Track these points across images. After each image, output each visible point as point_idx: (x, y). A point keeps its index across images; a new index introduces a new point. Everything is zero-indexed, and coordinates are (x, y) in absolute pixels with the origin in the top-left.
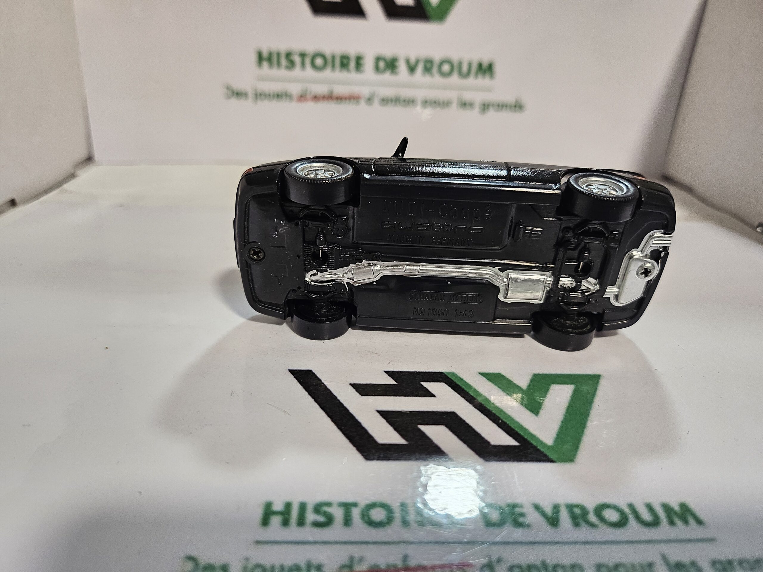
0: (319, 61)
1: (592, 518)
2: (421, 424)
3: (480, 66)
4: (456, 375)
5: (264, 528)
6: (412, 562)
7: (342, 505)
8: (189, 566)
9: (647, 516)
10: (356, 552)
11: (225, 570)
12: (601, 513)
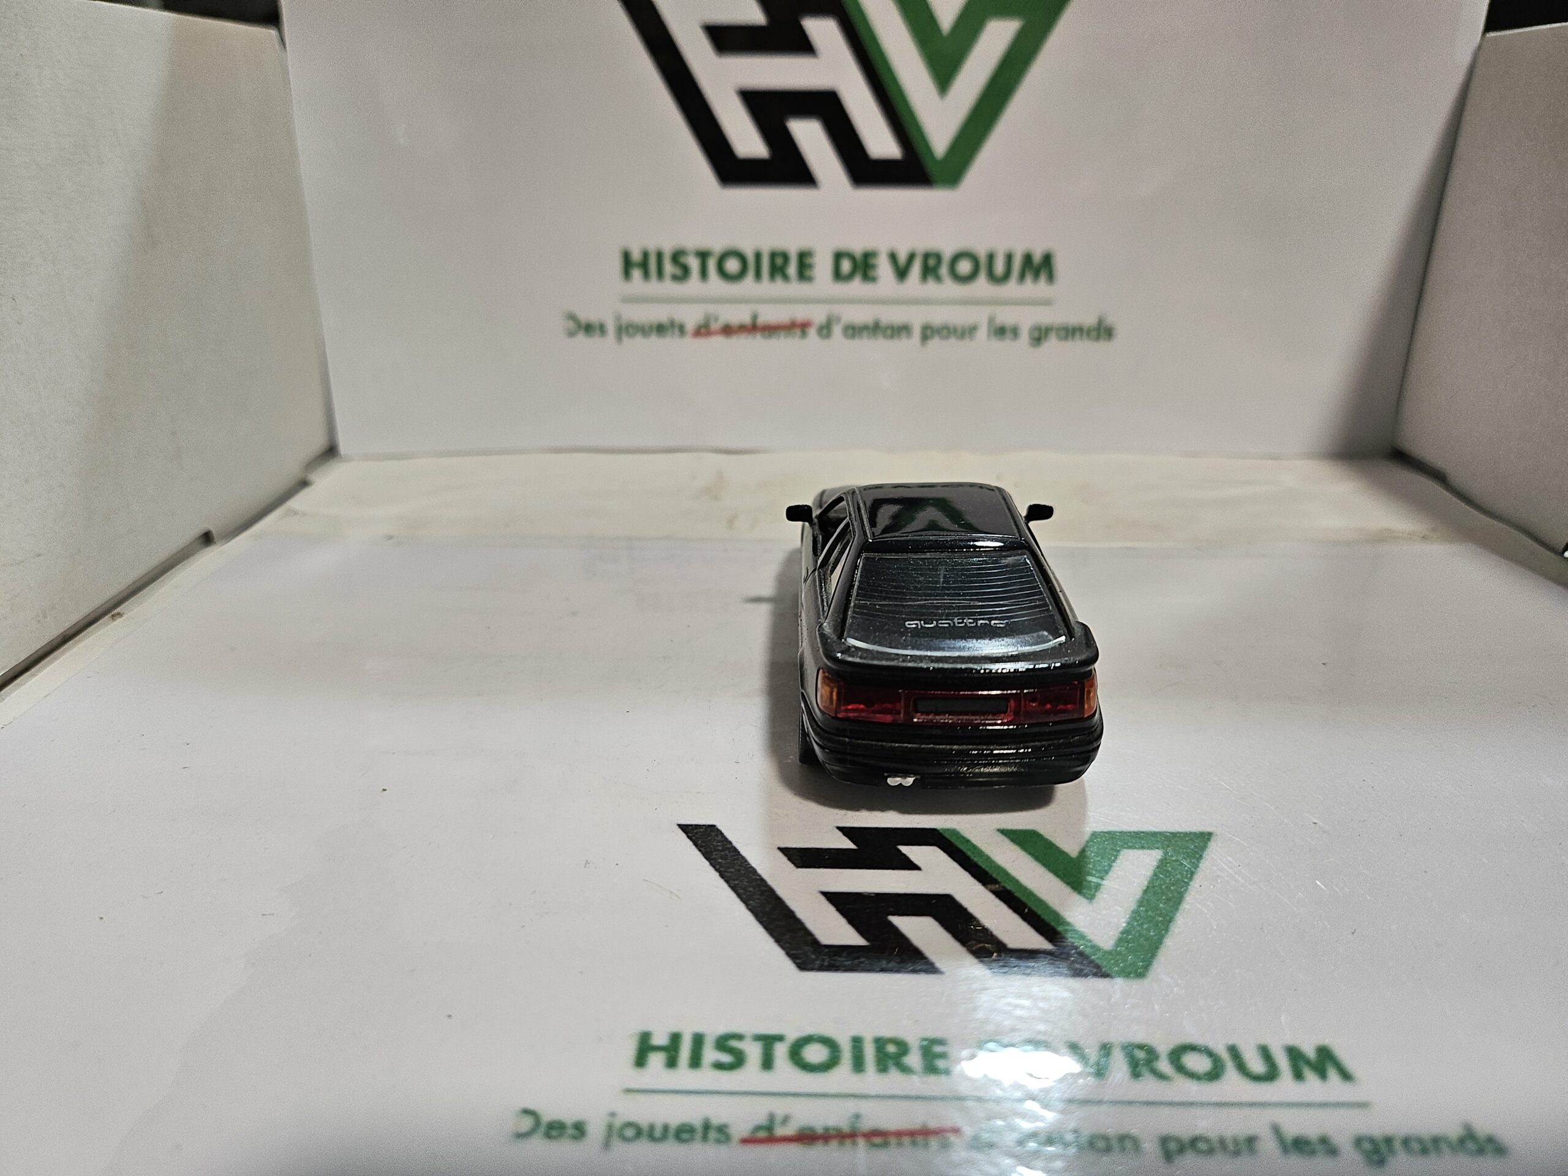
0: (732, 265)
1: (1164, 1066)
2: (893, 914)
3: (1028, 259)
4: (958, 833)
5: (639, 1070)
6: (866, 1125)
7: (759, 1038)
8: (527, 1123)
9: (1257, 1066)
10: (780, 1107)
11: (579, 1131)
12: (1179, 1058)
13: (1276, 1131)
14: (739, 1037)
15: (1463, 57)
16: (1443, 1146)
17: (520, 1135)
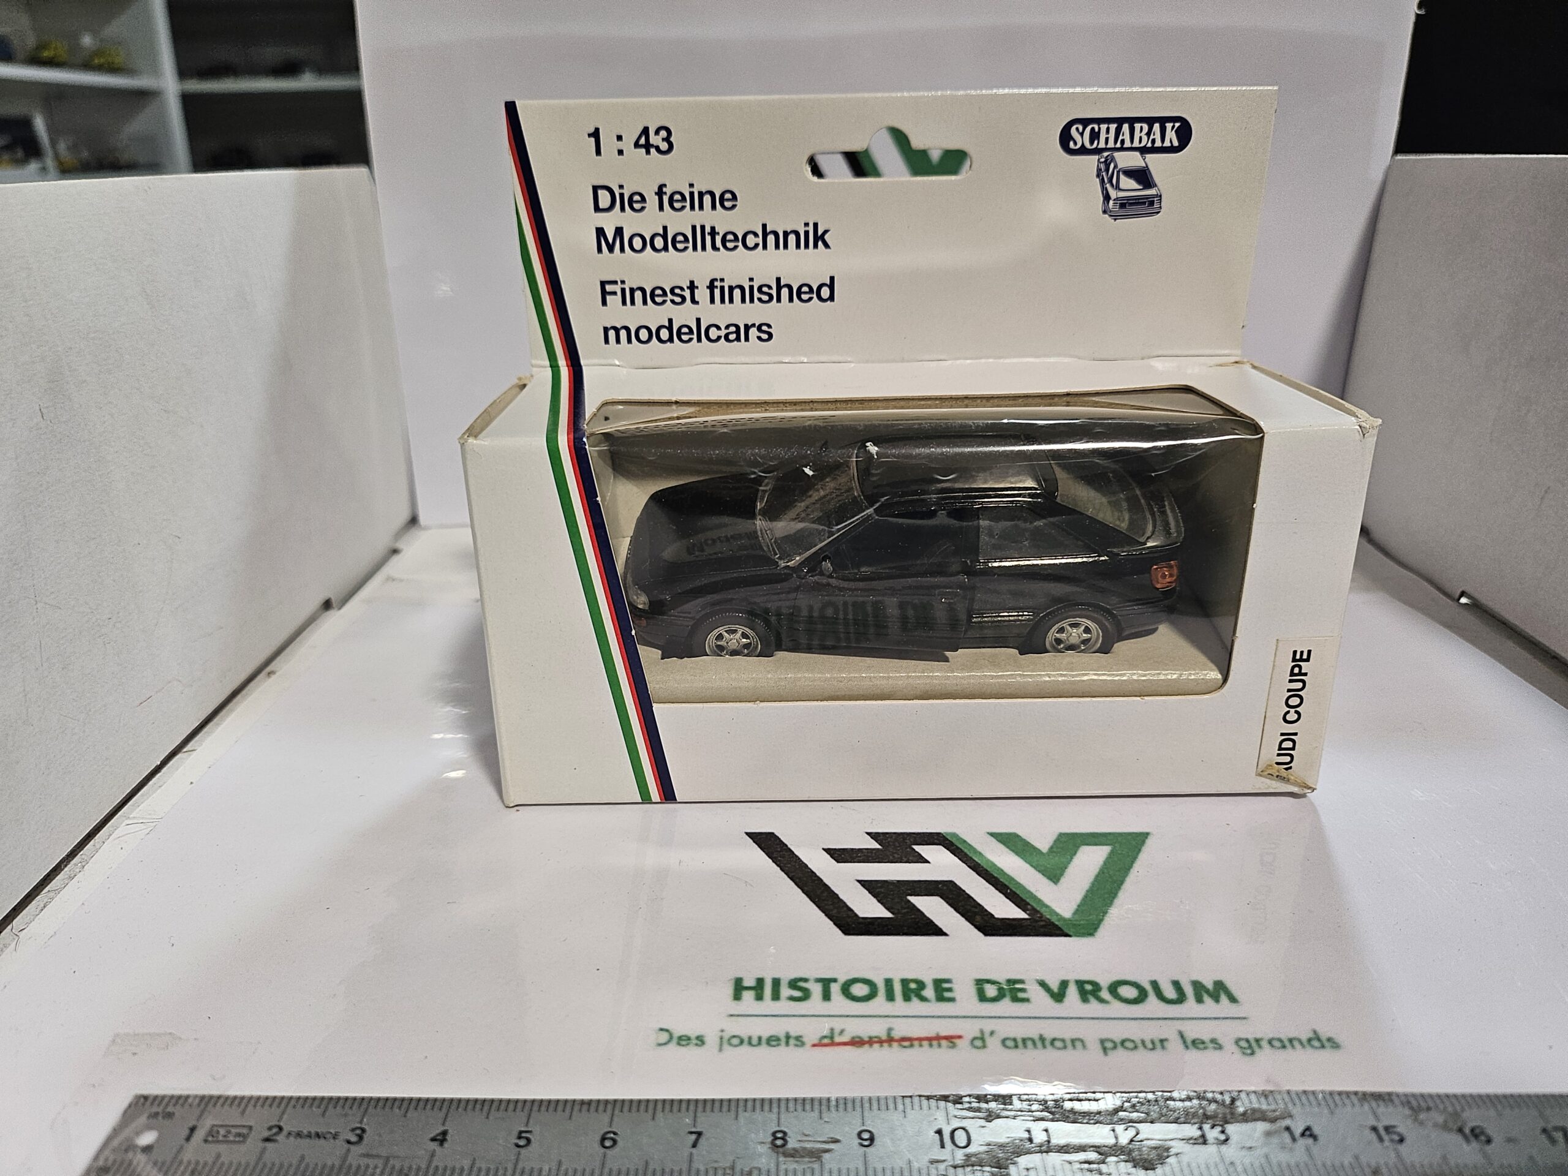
1: (1105, 994)
2: (911, 895)
4: (958, 836)
5: (736, 1002)
6: (897, 1034)
7: (818, 980)
8: (664, 1037)
9: (1170, 993)
10: (838, 1024)
11: (701, 1040)
12: (1116, 990)
13: (1181, 1035)
14: (806, 980)
15: (1377, 175)
16: (1296, 1043)
17: (660, 1045)
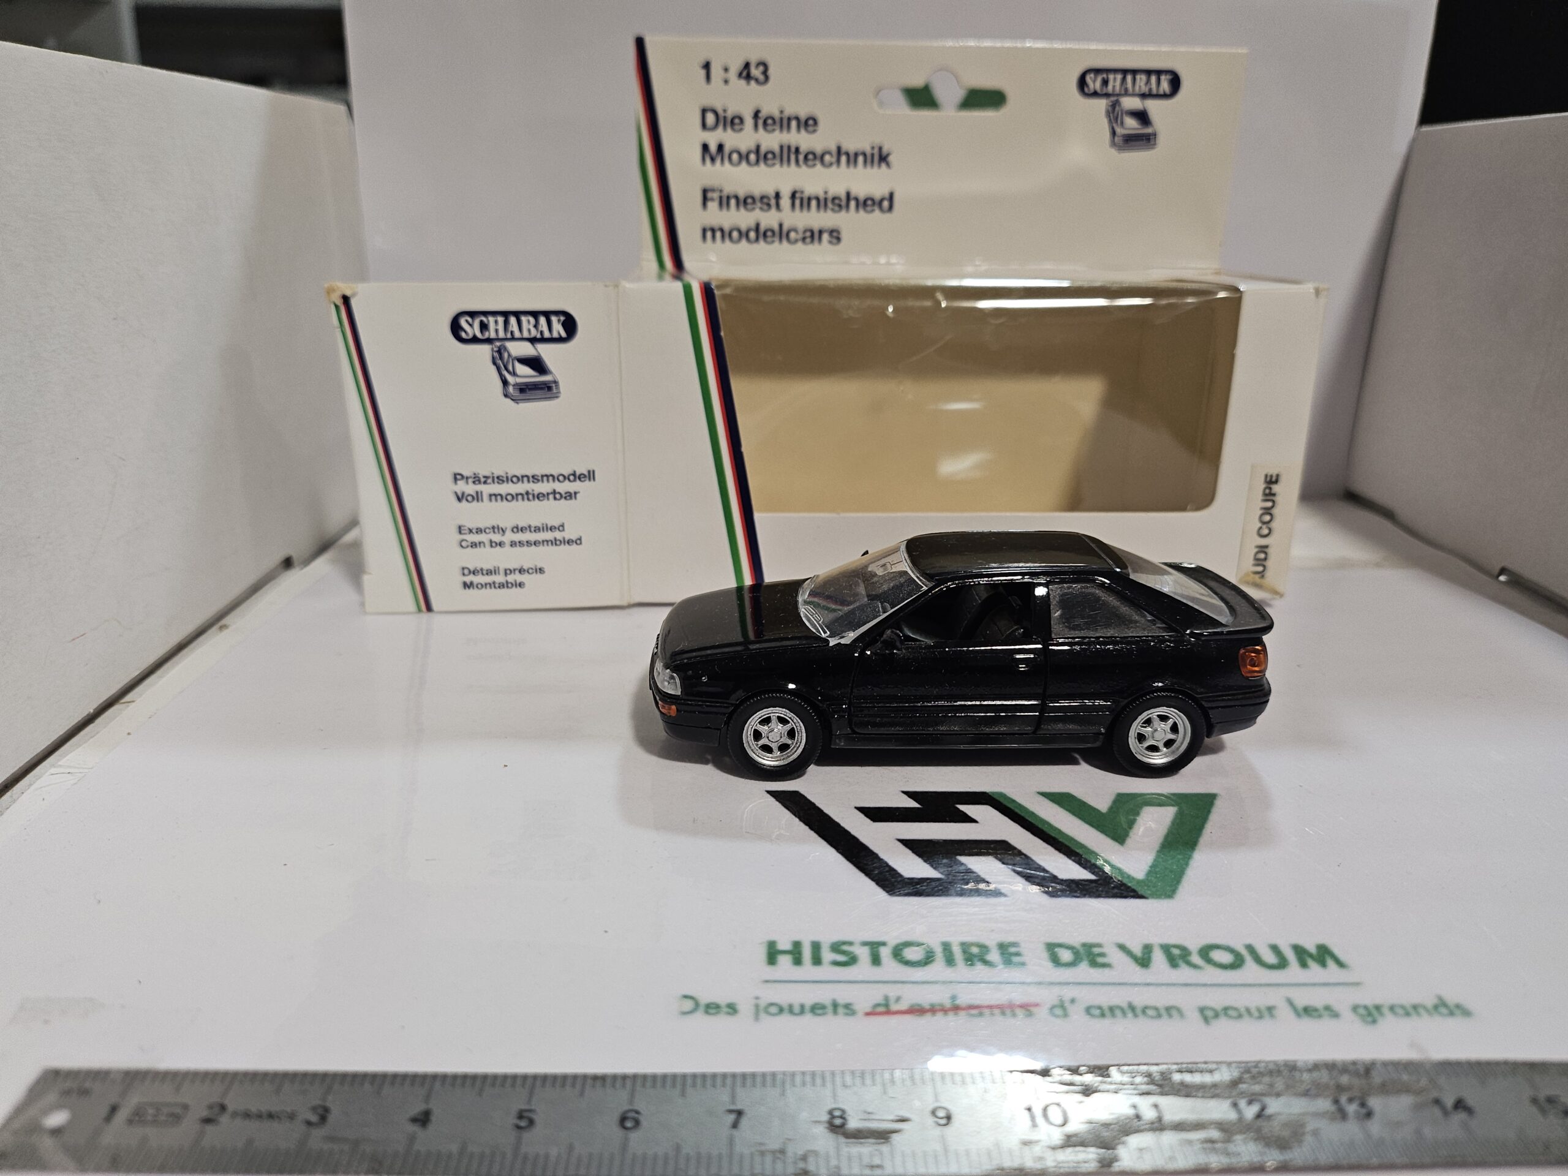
1: (1196, 959)
2: (961, 855)
4: (1005, 795)
5: (771, 967)
6: (962, 1001)
7: (865, 944)
8: (689, 1005)
9: (1270, 958)
10: (892, 991)
11: (732, 1009)
12: (1208, 954)
13: (1290, 1002)
14: (850, 944)
15: (1401, 147)
16: (1421, 1011)
17: (684, 1013)
